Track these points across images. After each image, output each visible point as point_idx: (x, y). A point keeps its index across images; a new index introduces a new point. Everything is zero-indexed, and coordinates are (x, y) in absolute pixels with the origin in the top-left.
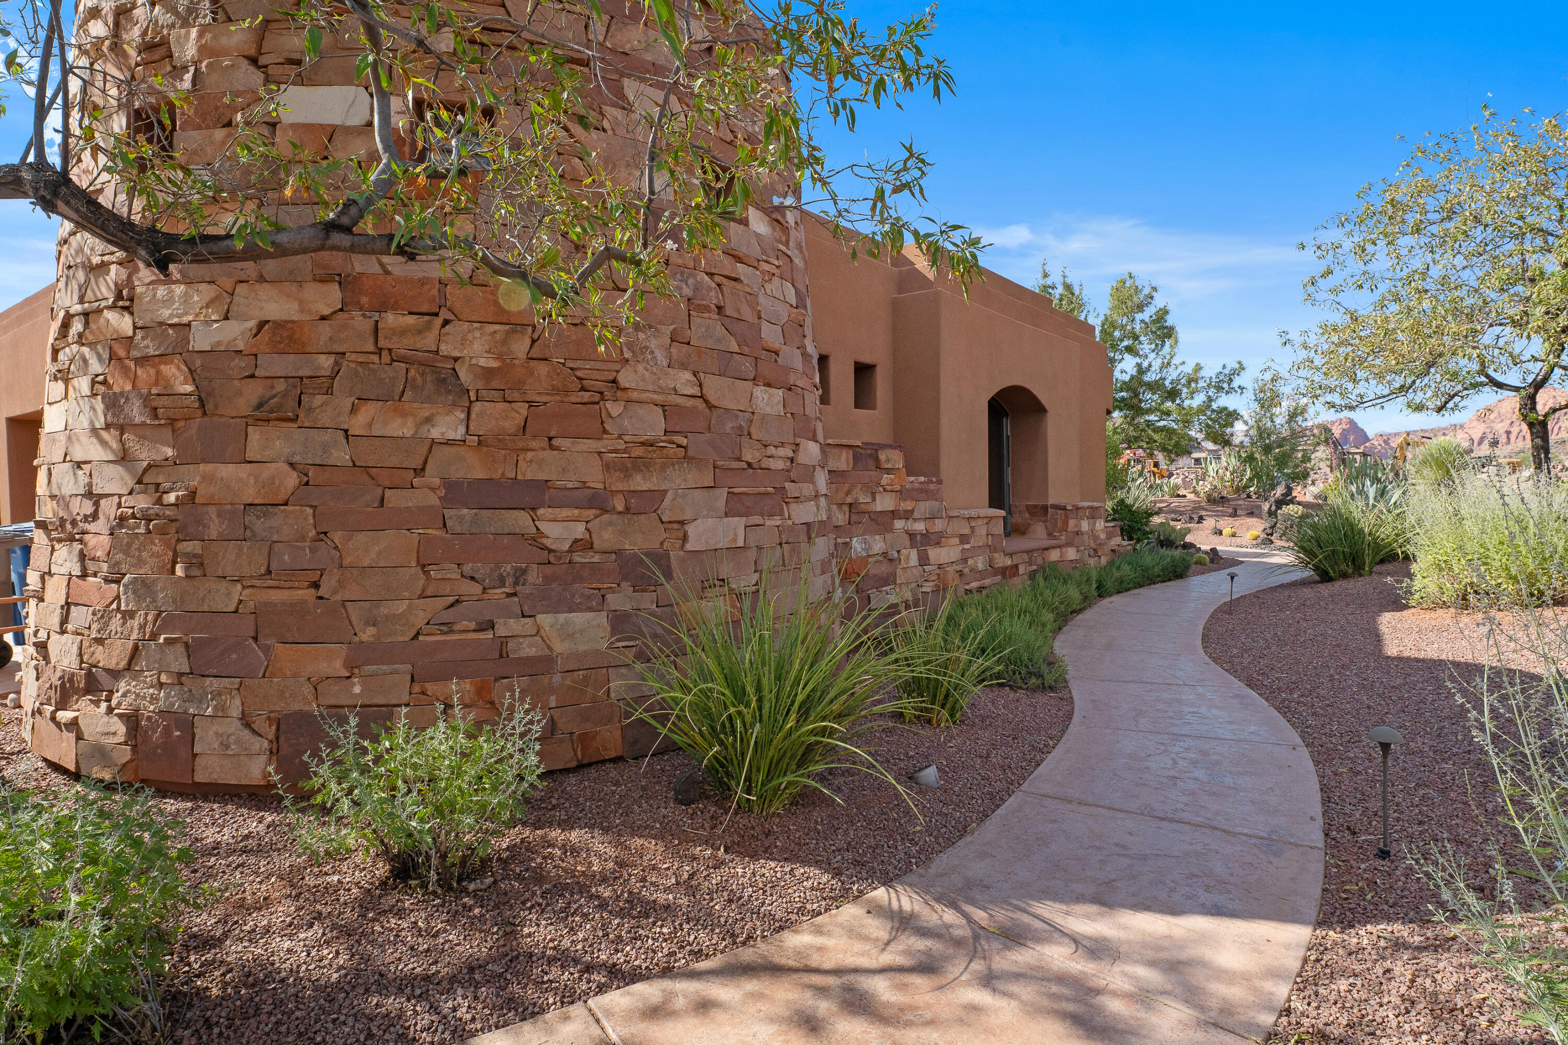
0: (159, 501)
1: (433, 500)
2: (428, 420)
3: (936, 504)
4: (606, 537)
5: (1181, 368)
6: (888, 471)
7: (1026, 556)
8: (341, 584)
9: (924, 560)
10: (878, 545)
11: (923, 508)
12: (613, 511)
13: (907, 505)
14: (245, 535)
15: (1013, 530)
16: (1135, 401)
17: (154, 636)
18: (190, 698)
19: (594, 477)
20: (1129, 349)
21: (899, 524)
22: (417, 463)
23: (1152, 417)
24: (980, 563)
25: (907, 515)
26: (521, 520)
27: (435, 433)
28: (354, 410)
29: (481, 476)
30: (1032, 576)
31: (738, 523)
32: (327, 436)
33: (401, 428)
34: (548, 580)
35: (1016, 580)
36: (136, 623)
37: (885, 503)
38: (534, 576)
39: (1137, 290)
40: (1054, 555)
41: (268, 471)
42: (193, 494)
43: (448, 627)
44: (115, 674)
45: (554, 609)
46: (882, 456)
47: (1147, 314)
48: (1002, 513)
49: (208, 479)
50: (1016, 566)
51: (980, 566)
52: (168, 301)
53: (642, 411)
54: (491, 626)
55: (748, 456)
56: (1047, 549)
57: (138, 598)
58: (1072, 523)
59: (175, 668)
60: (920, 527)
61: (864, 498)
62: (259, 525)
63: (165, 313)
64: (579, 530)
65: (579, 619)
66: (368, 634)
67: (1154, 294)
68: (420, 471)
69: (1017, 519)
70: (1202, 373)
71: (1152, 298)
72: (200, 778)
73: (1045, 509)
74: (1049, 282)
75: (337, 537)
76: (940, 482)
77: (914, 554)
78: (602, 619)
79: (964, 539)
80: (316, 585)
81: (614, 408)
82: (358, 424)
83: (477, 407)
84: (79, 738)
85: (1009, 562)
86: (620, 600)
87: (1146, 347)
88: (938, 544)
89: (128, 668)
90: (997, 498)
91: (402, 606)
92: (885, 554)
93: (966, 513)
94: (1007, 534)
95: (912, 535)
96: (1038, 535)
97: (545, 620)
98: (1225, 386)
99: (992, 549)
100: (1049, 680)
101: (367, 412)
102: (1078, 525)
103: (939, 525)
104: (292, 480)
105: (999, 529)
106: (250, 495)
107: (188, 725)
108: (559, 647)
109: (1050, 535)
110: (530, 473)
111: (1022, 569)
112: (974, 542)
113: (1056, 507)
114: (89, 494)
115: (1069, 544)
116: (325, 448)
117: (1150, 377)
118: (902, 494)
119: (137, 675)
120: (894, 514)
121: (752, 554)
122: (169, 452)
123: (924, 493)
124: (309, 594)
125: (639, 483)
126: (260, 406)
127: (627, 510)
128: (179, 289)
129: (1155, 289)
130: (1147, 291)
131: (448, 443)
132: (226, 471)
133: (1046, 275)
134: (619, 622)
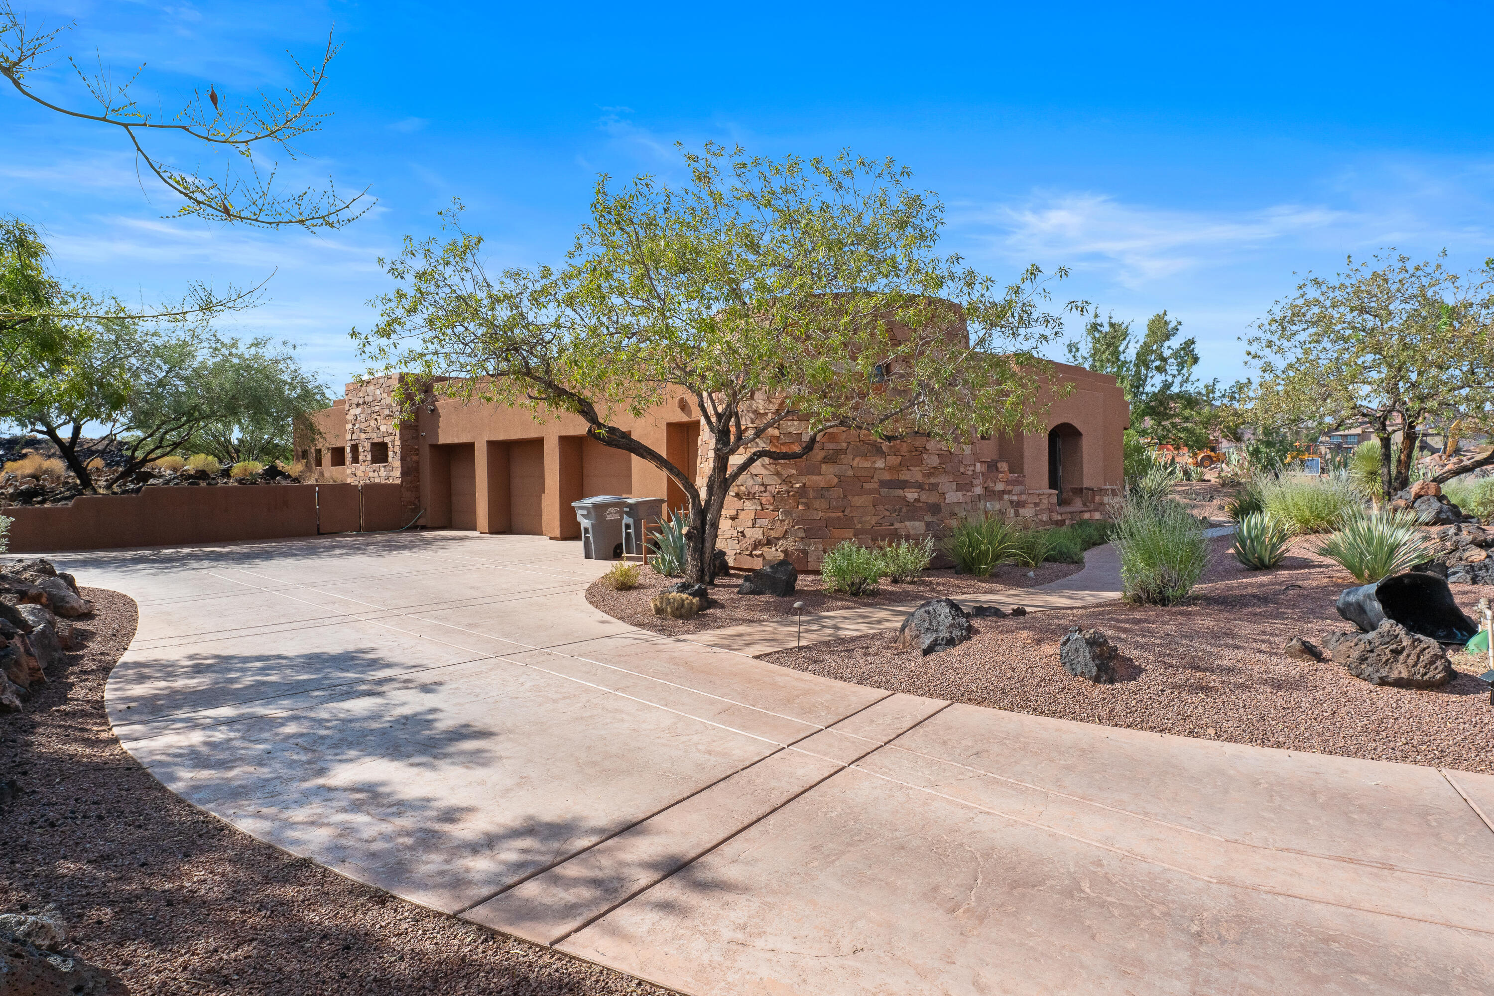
0: (792, 487)
1: (876, 486)
2: (875, 462)
3: (1022, 487)
4: (924, 498)
5: (1196, 384)
6: (1002, 472)
7: (1069, 516)
8: (851, 511)
9: (1017, 514)
10: (997, 506)
11: (1017, 489)
12: (925, 489)
13: (1009, 488)
14: (822, 496)
15: (1062, 502)
16: (1162, 409)
17: (793, 527)
18: (806, 545)
19: (919, 478)
20: (1158, 369)
21: (1006, 497)
22: (871, 475)
23: (1178, 420)
24: (1045, 518)
25: (1009, 492)
26: (900, 492)
27: (876, 466)
28: (853, 459)
29: (888, 478)
30: (1072, 526)
31: (960, 494)
32: (847, 467)
33: (867, 464)
34: (908, 511)
35: (1064, 528)
36: (786, 523)
37: (1000, 487)
38: (904, 510)
39: (1166, 323)
40: (1086, 516)
41: (828, 478)
42: (804, 485)
43: (881, 525)
44: (778, 539)
45: (909, 520)
46: (999, 465)
47: (1175, 343)
48: (1056, 492)
49: (809, 480)
50: (1064, 521)
51: (1044, 519)
52: (793, 425)
53: (932, 457)
54: (893, 525)
55: (962, 470)
56: (1082, 512)
57: (786, 516)
58: (1097, 498)
59: (801, 536)
60: (1015, 498)
61: (991, 485)
62: (826, 494)
63: (790, 430)
64: (916, 496)
65: (917, 524)
66: (859, 526)
67: (1179, 327)
68: (872, 478)
69: (1065, 495)
70: (1218, 386)
71: (1177, 330)
72: (809, 568)
73: (1081, 490)
74: (1099, 321)
75: (849, 497)
76: (1024, 476)
77: (1012, 511)
78: (923, 524)
79: (1036, 505)
80: (843, 512)
81: (925, 456)
82: (855, 464)
83: (888, 457)
84: (764, 558)
85: (1060, 518)
86: (928, 518)
87: (1172, 368)
88: (1023, 506)
89: (783, 537)
90: (1054, 483)
91: (868, 518)
92: (1000, 511)
93: (1037, 492)
94: (1059, 504)
95: (1011, 502)
96: (1078, 505)
97: (907, 523)
98: (1237, 396)
99: (1051, 510)
100: (1076, 559)
101: (857, 460)
102: (1102, 499)
103: (1024, 498)
104: (836, 480)
105: (1054, 500)
106: (823, 484)
107: (805, 553)
108: (912, 532)
109: (1084, 505)
110: (903, 478)
111: (1067, 522)
112: (1042, 506)
113: (1086, 488)
114: (763, 485)
115: (1096, 510)
116: (845, 470)
117: (1175, 389)
118: (1008, 483)
119: (786, 539)
120: (1004, 492)
121: (964, 505)
122: (795, 472)
123: (1017, 482)
124: (841, 514)
125: (932, 480)
126: (824, 458)
127: (929, 489)
128: (796, 423)
129: (1180, 323)
130: (1172, 325)
131: (880, 469)
132: (815, 478)
133: (1096, 316)
134: (928, 525)
